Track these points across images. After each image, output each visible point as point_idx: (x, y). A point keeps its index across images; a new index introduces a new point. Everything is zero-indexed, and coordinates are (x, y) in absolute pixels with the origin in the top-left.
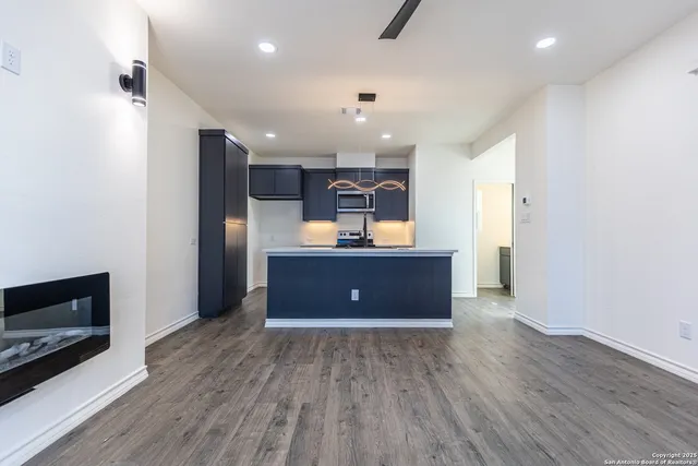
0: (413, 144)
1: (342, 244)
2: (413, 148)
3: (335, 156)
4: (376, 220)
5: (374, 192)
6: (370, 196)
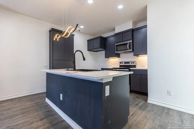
4: (134, 55)
5: (131, 41)
6: (129, 43)
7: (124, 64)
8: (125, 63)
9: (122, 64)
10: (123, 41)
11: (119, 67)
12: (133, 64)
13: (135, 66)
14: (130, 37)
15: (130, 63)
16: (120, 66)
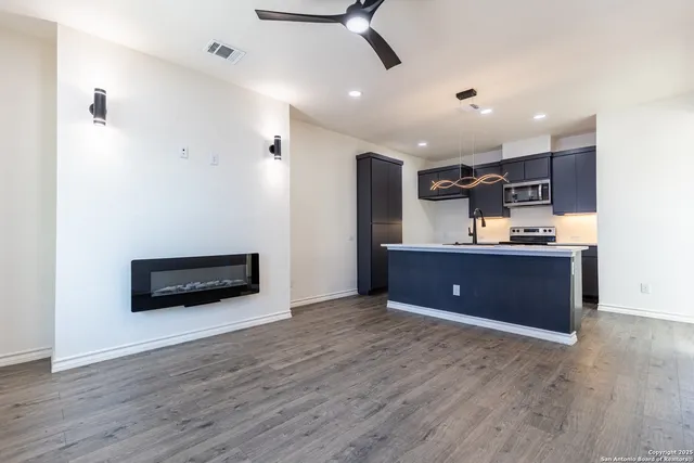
0: (591, 114)
1: (515, 240)
2: (594, 118)
3: (500, 147)
4: (554, 213)
5: (548, 181)
6: (543, 185)
7: (522, 233)
8: (525, 231)
9: (516, 234)
10: (525, 180)
11: (508, 240)
12: (548, 234)
13: (553, 239)
14: (546, 171)
15: (541, 230)
16: (512, 238)
